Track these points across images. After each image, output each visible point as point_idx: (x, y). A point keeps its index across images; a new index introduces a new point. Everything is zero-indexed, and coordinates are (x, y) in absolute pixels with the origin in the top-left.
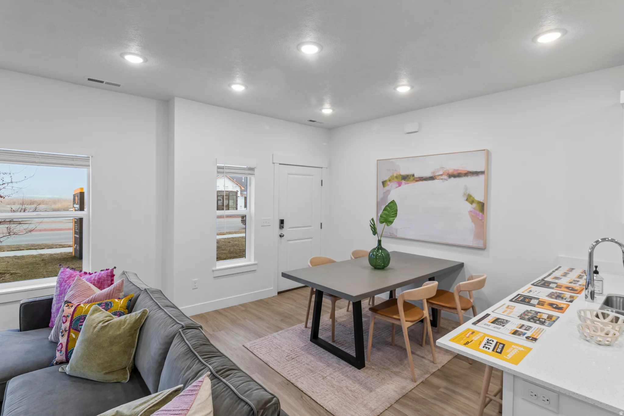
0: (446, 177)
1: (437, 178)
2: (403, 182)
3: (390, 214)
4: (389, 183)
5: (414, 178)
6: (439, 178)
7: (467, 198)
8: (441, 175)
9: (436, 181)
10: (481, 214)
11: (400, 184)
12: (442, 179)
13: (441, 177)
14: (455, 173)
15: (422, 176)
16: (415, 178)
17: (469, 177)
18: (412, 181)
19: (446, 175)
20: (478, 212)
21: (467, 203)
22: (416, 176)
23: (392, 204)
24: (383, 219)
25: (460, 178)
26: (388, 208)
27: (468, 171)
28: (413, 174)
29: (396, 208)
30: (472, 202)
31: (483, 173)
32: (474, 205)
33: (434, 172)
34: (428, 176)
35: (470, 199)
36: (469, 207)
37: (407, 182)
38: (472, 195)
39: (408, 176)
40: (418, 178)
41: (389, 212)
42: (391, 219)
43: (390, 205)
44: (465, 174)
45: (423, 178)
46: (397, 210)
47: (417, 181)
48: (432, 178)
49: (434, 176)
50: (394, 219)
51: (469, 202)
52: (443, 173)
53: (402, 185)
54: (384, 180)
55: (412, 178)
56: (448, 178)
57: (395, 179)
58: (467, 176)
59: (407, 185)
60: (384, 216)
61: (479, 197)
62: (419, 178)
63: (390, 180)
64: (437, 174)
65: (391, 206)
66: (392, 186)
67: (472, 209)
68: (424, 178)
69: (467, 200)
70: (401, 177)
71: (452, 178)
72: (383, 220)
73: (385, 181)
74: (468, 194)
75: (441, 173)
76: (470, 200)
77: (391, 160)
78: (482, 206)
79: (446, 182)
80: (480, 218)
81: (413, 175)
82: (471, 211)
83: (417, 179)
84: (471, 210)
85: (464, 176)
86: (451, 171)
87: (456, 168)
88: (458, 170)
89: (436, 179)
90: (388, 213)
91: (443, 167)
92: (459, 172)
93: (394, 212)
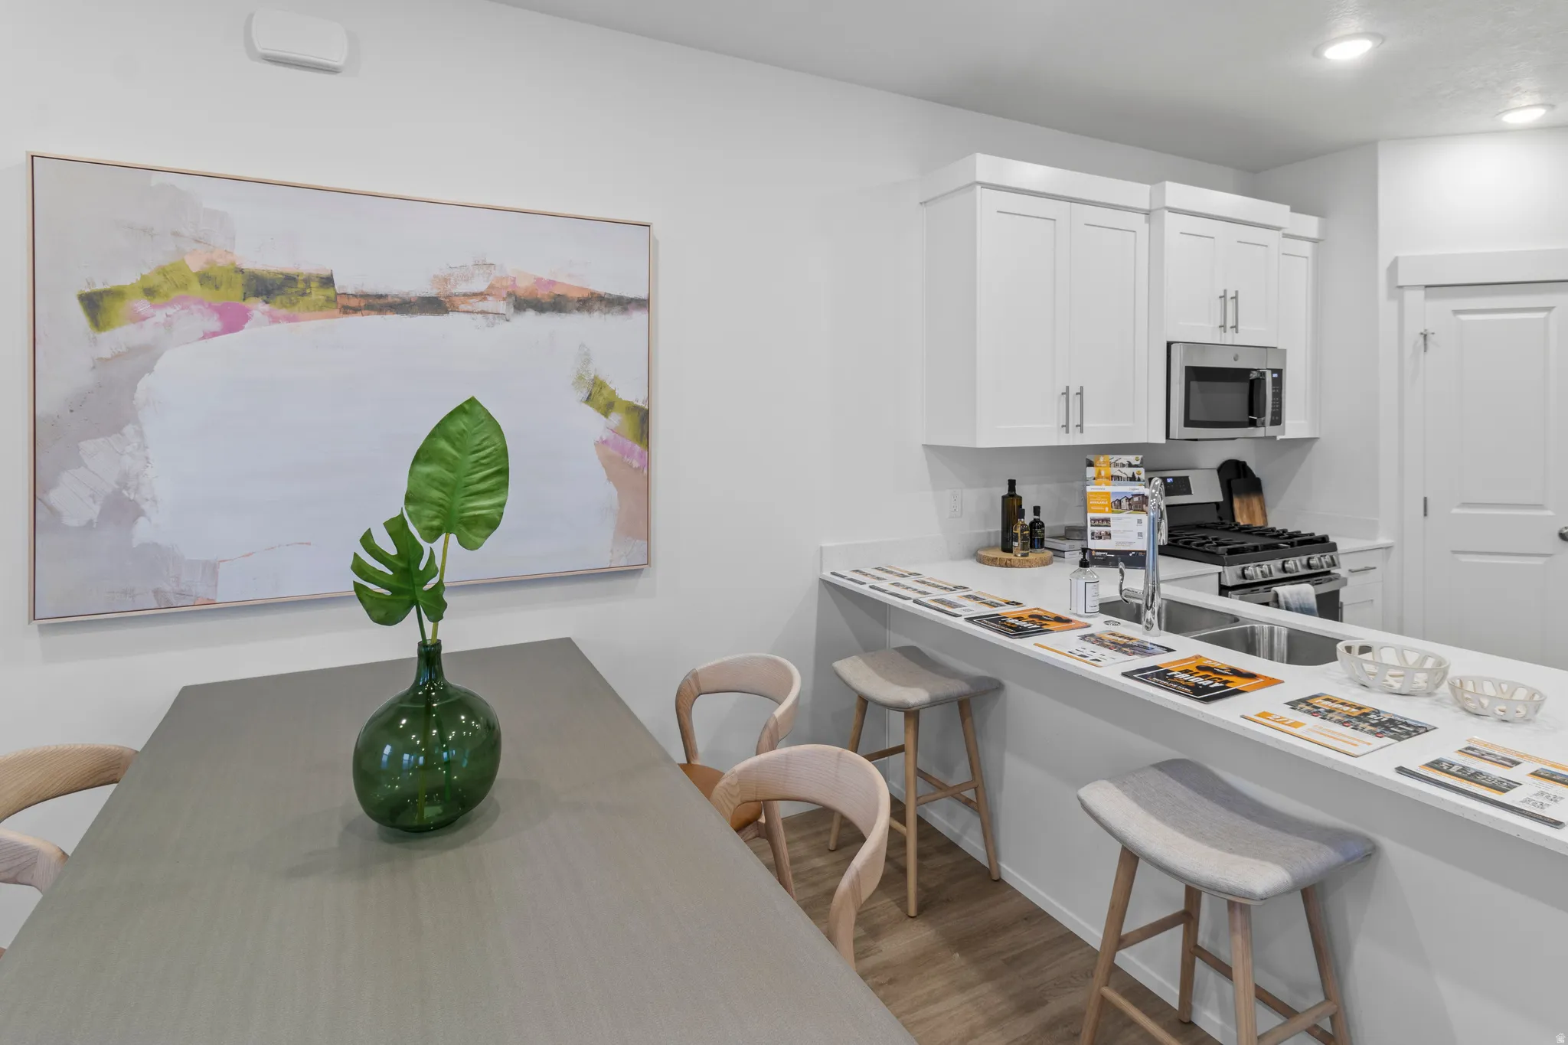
0: (502, 307)
1: (462, 307)
2: (258, 308)
3: (467, 480)
4: (143, 305)
5: (330, 293)
6: (470, 308)
7: (590, 395)
8: (482, 296)
9: (452, 318)
10: (638, 448)
11: (233, 320)
12: (483, 312)
13: (482, 305)
14: (543, 294)
15: (382, 291)
16: (337, 294)
17: (596, 314)
18: (321, 309)
19: (504, 299)
20: (629, 444)
21: (589, 410)
22: (345, 282)
23: (466, 419)
24: (431, 513)
25: (563, 314)
26: (443, 444)
27: (592, 294)
28: (325, 273)
29: (497, 440)
30: (607, 408)
31: (643, 304)
32: (616, 418)
33: (446, 280)
34: (413, 295)
35: (598, 396)
36: (595, 425)
37: (284, 312)
38: (608, 383)
39: (290, 279)
40: (355, 296)
41: (451, 466)
42: (482, 505)
43: (453, 428)
44: (579, 300)
45: (382, 301)
46: (504, 453)
47: (347, 310)
48: (434, 305)
49: (448, 297)
50: (502, 505)
51: (598, 409)
52: (491, 287)
53: (246, 326)
54: (99, 287)
55: (317, 294)
56: (512, 310)
57: (195, 287)
58: (590, 310)
59: (284, 326)
60: (435, 494)
61: (630, 392)
62: (365, 296)
63: (150, 292)
64: (462, 288)
65: (462, 433)
66: (168, 325)
67: (606, 435)
68: (390, 300)
69: (589, 400)
70: (239, 279)
71: (530, 314)
72: (435, 517)
73: (117, 294)
74: (592, 377)
75: (479, 285)
76: (601, 401)
77: (157, 178)
78: (641, 420)
79: (502, 327)
80: (636, 464)
81: (328, 281)
82: (605, 442)
83: (354, 303)
84: (604, 438)
85: (578, 309)
86: (523, 285)
87: (546, 276)
88: (552, 283)
89: (456, 310)
90: (449, 476)
91: (488, 261)
92: (557, 291)
93: (488, 465)
